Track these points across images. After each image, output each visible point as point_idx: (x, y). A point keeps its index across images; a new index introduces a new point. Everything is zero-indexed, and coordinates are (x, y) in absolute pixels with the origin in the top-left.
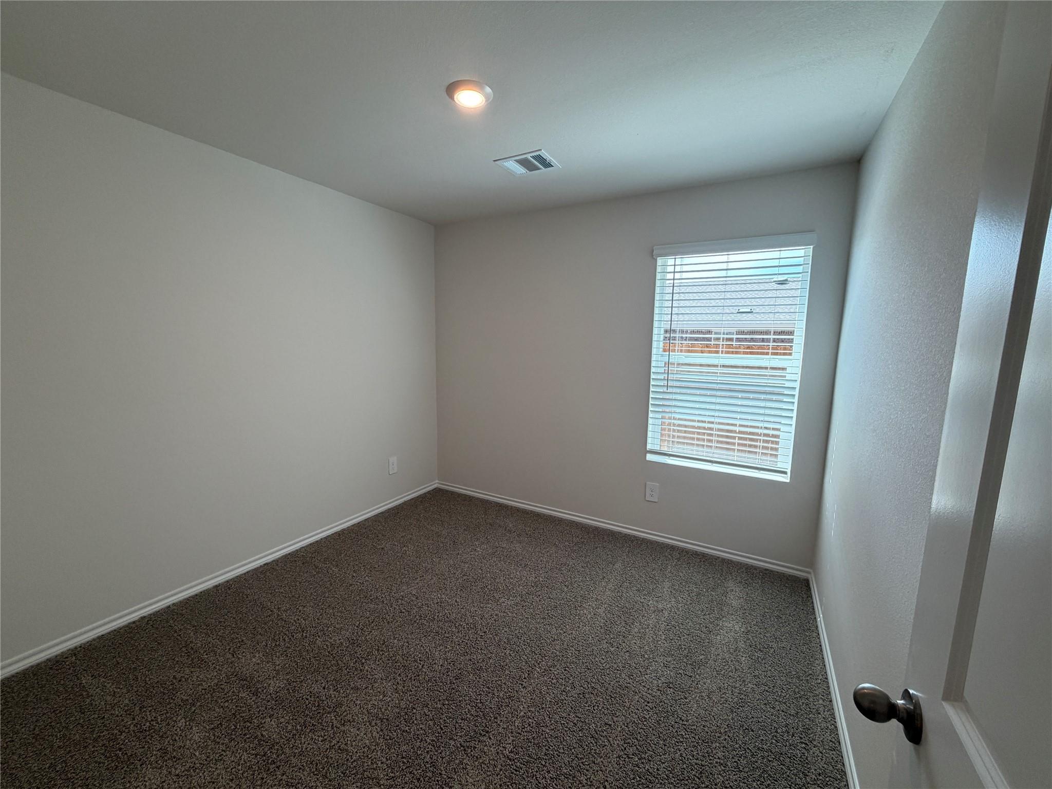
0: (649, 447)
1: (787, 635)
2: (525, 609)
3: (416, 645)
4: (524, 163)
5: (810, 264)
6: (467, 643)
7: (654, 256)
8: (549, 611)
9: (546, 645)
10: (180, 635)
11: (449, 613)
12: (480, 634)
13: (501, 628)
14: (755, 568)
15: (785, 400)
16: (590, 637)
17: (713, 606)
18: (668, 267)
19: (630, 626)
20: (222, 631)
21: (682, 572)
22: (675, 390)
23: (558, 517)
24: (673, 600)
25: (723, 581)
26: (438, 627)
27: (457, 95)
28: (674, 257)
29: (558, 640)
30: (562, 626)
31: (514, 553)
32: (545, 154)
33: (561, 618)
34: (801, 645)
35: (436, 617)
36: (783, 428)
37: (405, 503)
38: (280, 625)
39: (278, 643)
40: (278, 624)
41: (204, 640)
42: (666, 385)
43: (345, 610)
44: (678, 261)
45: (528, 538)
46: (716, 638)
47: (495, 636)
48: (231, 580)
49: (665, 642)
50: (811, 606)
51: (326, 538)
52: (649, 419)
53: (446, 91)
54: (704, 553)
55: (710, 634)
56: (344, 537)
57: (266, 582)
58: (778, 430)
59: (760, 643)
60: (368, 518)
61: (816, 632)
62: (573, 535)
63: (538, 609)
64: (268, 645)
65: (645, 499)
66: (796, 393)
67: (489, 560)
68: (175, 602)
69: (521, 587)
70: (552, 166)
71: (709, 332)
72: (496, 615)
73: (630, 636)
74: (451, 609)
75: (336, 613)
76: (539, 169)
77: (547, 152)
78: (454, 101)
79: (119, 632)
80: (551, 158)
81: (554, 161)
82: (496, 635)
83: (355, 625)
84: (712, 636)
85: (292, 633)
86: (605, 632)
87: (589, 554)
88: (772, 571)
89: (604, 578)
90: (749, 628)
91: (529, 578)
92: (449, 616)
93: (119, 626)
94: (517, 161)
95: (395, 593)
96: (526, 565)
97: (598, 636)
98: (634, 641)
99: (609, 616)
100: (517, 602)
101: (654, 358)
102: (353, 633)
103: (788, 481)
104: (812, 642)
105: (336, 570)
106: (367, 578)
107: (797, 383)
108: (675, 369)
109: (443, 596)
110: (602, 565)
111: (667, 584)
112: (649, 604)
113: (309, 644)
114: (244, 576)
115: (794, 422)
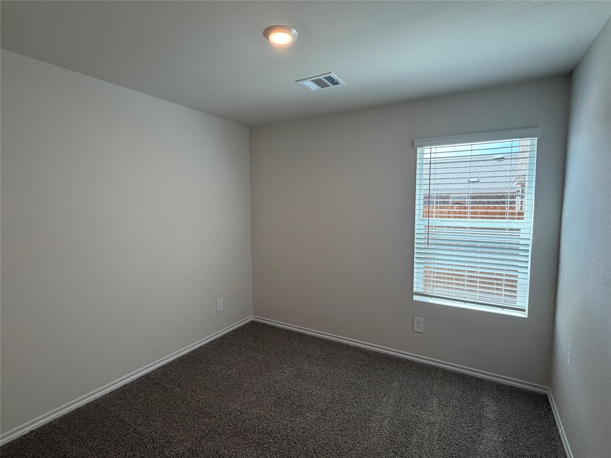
0: (415, 290)
1: (537, 444)
2: (326, 423)
3: (242, 455)
4: (319, 82)
5: (536, 151)
6: (282, 453)
7: (415, 147)
8: (345, 424)
9: (344, 454)
10: (60, 447)
11: (266, 426)
12: (292, 445)
13: (308, 439)
14: (504, 386)
15: (520, 254)
16: (379, 447)
17: (474, 419)
18: (425, 154)
19: (409, 437)
20: (92, 443)
21: (446, 390)
22: (433, 247)
23: (345, 344)
24: (442, 414)
25: (480, 397)
26: (259, 439)
27: (272, 35)
28: (430, 147)
29: (354, 450)
30: (356, 437)
31: (314, 374)
32: (334, 76)
33: (355, 430)
34: (549, 452)
35: (256, 430)
36: (520, 276)
37: (229, 333)
38: (136, 437)
39: (135, 453)
40: (135, 437)
41: (78, 451)
42: (427, 242)
43: (186, 424)
44: (433, 150)
45: (323, 361)
46: (480, 447)
47: (304, 447)
48: (99, 398)
49: (439, 451)
50: (552, 418)
51: (170, 363)
52: (415, 268)
53: (264, 33)
54: (461, 373)
55: (474, 443)
56: (183, 362)
57: (125, 400)
58: (516, 276)
59: (515, 452)
60: (201, 346)
61: (559, 442)
62: (358, 359)
63: (335, 422)
64: (127, 455)
65: (413, 330)
66: (530, 248)
67: (295, 380)
68: (56, 418)
69: (321, 403)
70: (339, 84)
71: (448, 197)
72: (303, 428)
73: (411, 446)
74: (267, 422)
75: (179, 427)
76: (329, 86)
77: (335, 74)
78: (269, 40)
79: (13, 444)
80: (338, 78)
81: (340, 80)
82: (304, 445)
83: (194, 437)
84: (476, 446)
85: (145, 444)
86: (390, 443)
87: (372, 375)
88: (517, 388)
89: (385, 395)
90: (505, 439)
91: (327, 395)
92: (266, 429)
93: (13, 439)
94: (313, 81)
95: (224, 409)
96: (324, 384)
97: (384, 446)
98: (415, 450)
99: (392, 428)
100: (319, 416)
101: (417, 222)
102: (193, 444)
103: (526, 316)
104: (557, 450)
105: (178, 389)
106: (202, 396)
107: (529, 241)
108: (434, 231)
109: (261, 412)
110: (383, 384)
111: (435, 401)
112: (423, 417)
113: (159, 454)
114: (108, 395)
115: (529, 271)
